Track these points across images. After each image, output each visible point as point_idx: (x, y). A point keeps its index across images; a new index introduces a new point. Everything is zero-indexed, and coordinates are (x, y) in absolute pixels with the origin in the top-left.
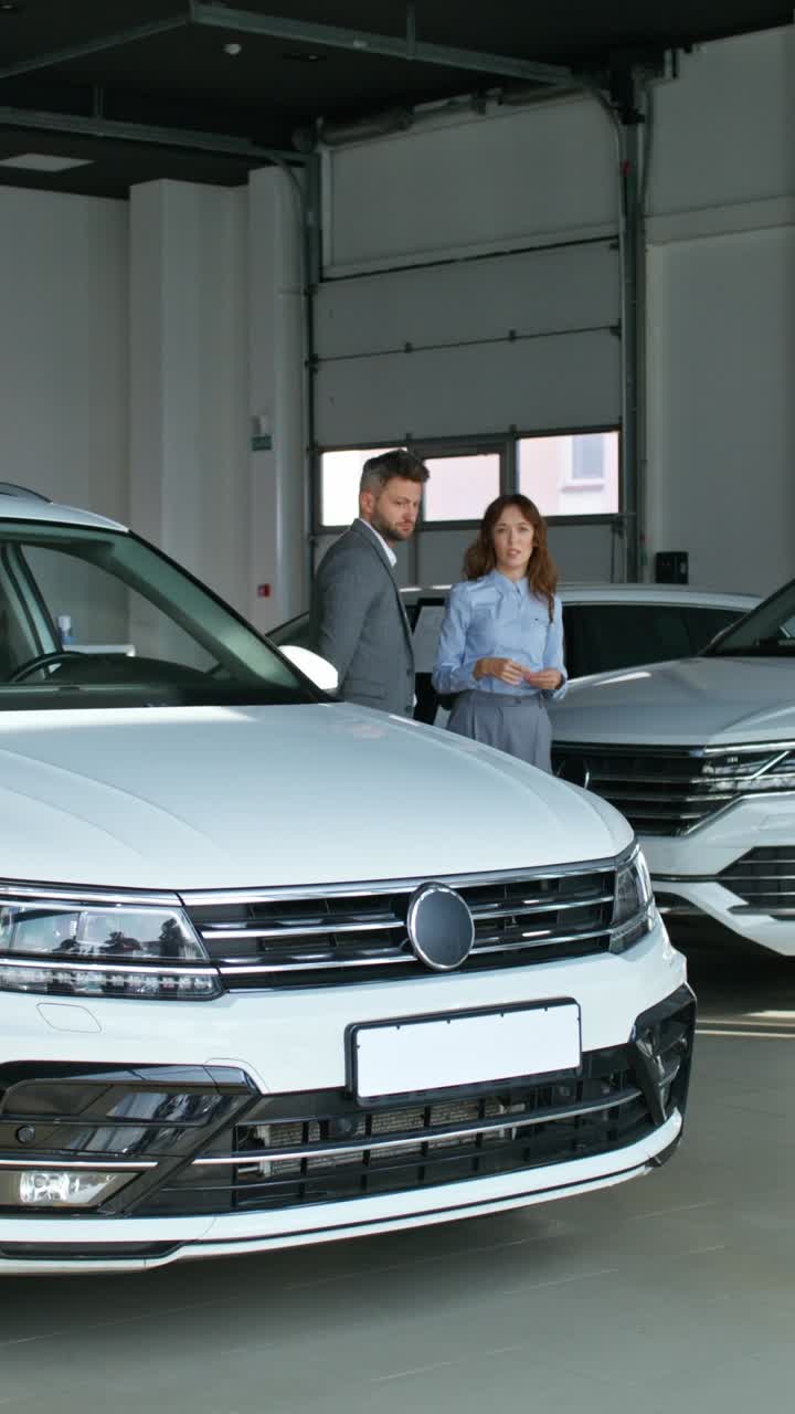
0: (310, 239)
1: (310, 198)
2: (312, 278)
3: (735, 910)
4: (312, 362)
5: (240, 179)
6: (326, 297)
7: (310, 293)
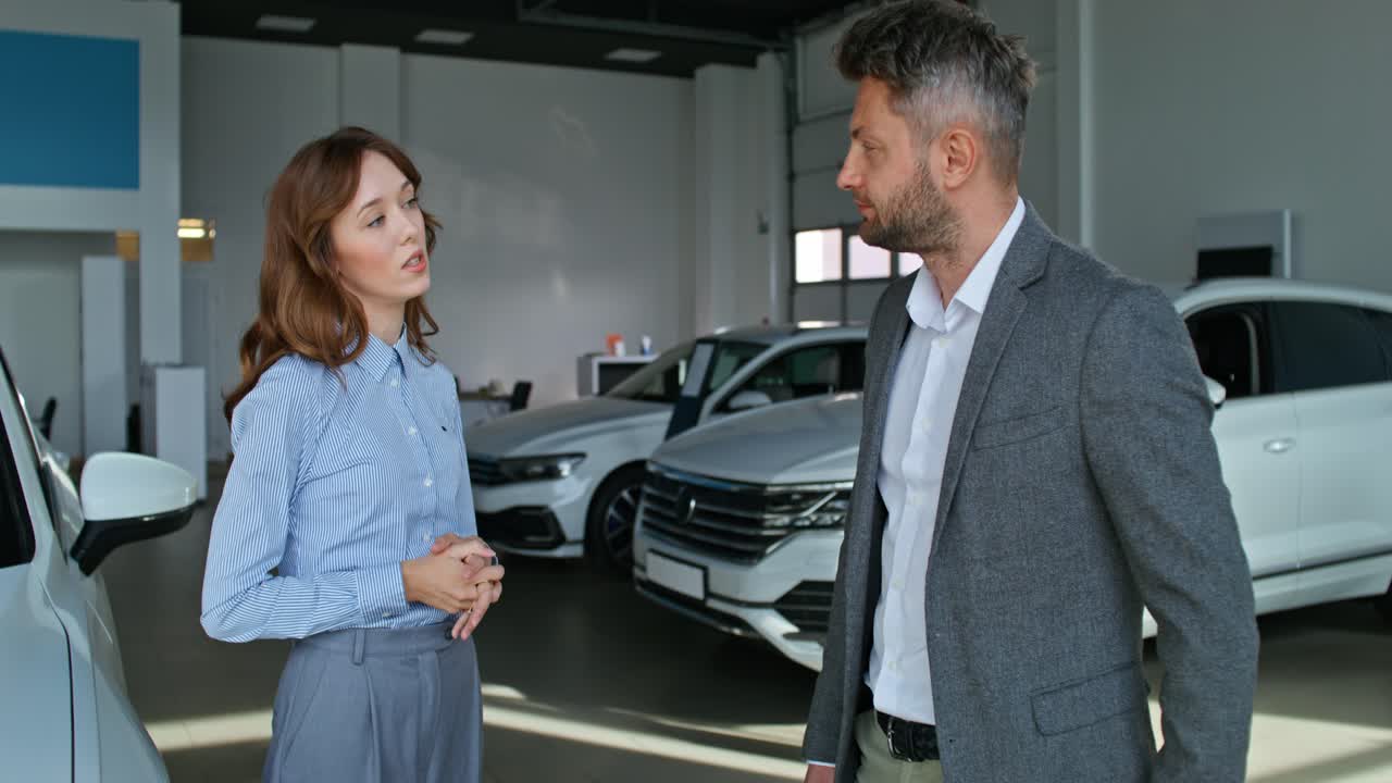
0: (790, 98)
1: (790, 72)
2: (792, 122)
3: (788, 636)
4: (791, 177)
5: (751, 63)
6: (800, 133)
7: (789, 132)
